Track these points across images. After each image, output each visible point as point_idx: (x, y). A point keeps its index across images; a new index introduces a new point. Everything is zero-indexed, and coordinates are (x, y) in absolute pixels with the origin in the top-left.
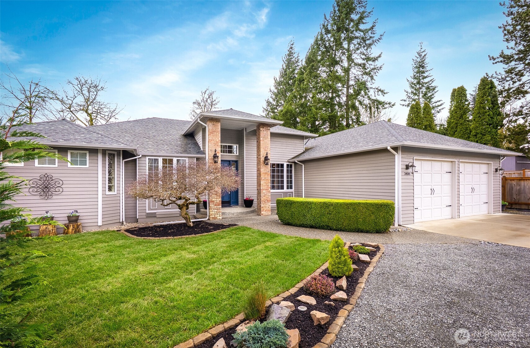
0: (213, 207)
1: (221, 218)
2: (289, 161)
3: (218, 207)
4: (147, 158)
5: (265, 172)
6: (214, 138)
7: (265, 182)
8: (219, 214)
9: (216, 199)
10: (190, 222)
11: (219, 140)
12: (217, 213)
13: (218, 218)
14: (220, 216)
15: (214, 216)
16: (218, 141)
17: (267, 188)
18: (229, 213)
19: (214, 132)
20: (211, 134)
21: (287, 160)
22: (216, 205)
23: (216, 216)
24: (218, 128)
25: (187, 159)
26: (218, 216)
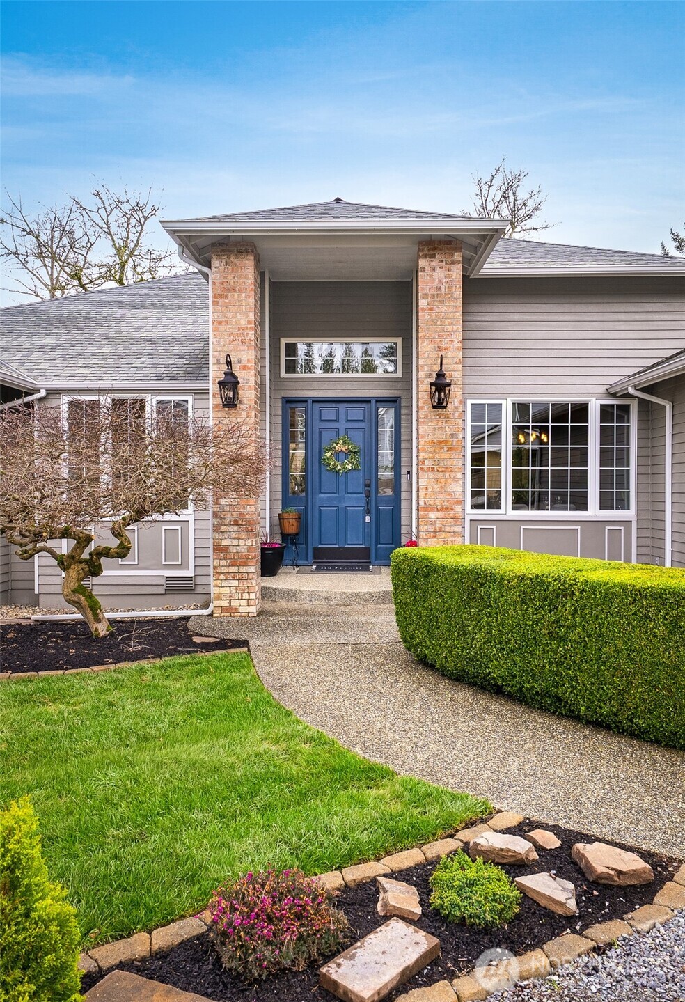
0: (225, 570)
1: (253, 610)
2: (612, 391)
3: (243, 569)
4: (66, 398)
5: (439, 436)
6: (229, 315)
7: (437, 480)
8: (245, 596)
9: (235, 542)
10: (99, 621)
11: (249, 322)
12: (240, 592)
13: (242, 609)
14: (252, 603)
15: (226, 603)
16: (243, 323)
17: (446, 504)
18: (313, 593)
19: (229, 290)
20: (221, 302)
21: (602, 389)
22: (233, 563)
23: (234, 603)
24: (246, 277)
25: (189, 398)
26: (244, 603)
